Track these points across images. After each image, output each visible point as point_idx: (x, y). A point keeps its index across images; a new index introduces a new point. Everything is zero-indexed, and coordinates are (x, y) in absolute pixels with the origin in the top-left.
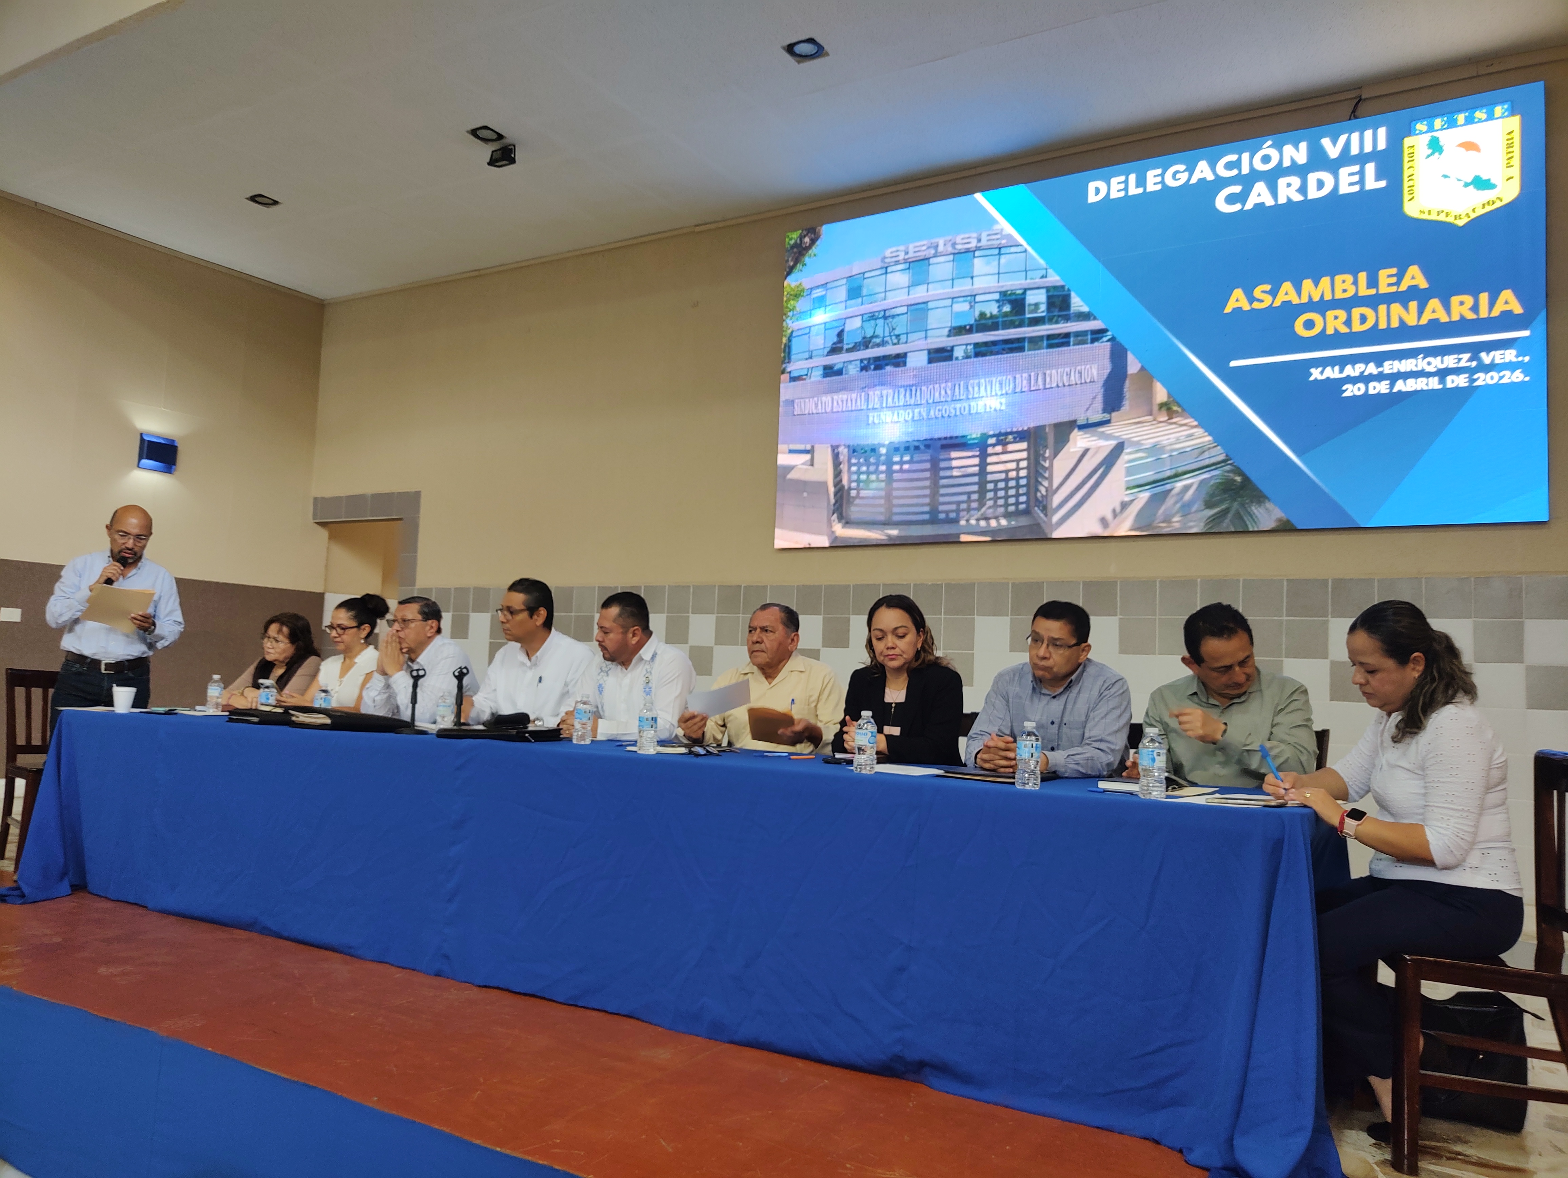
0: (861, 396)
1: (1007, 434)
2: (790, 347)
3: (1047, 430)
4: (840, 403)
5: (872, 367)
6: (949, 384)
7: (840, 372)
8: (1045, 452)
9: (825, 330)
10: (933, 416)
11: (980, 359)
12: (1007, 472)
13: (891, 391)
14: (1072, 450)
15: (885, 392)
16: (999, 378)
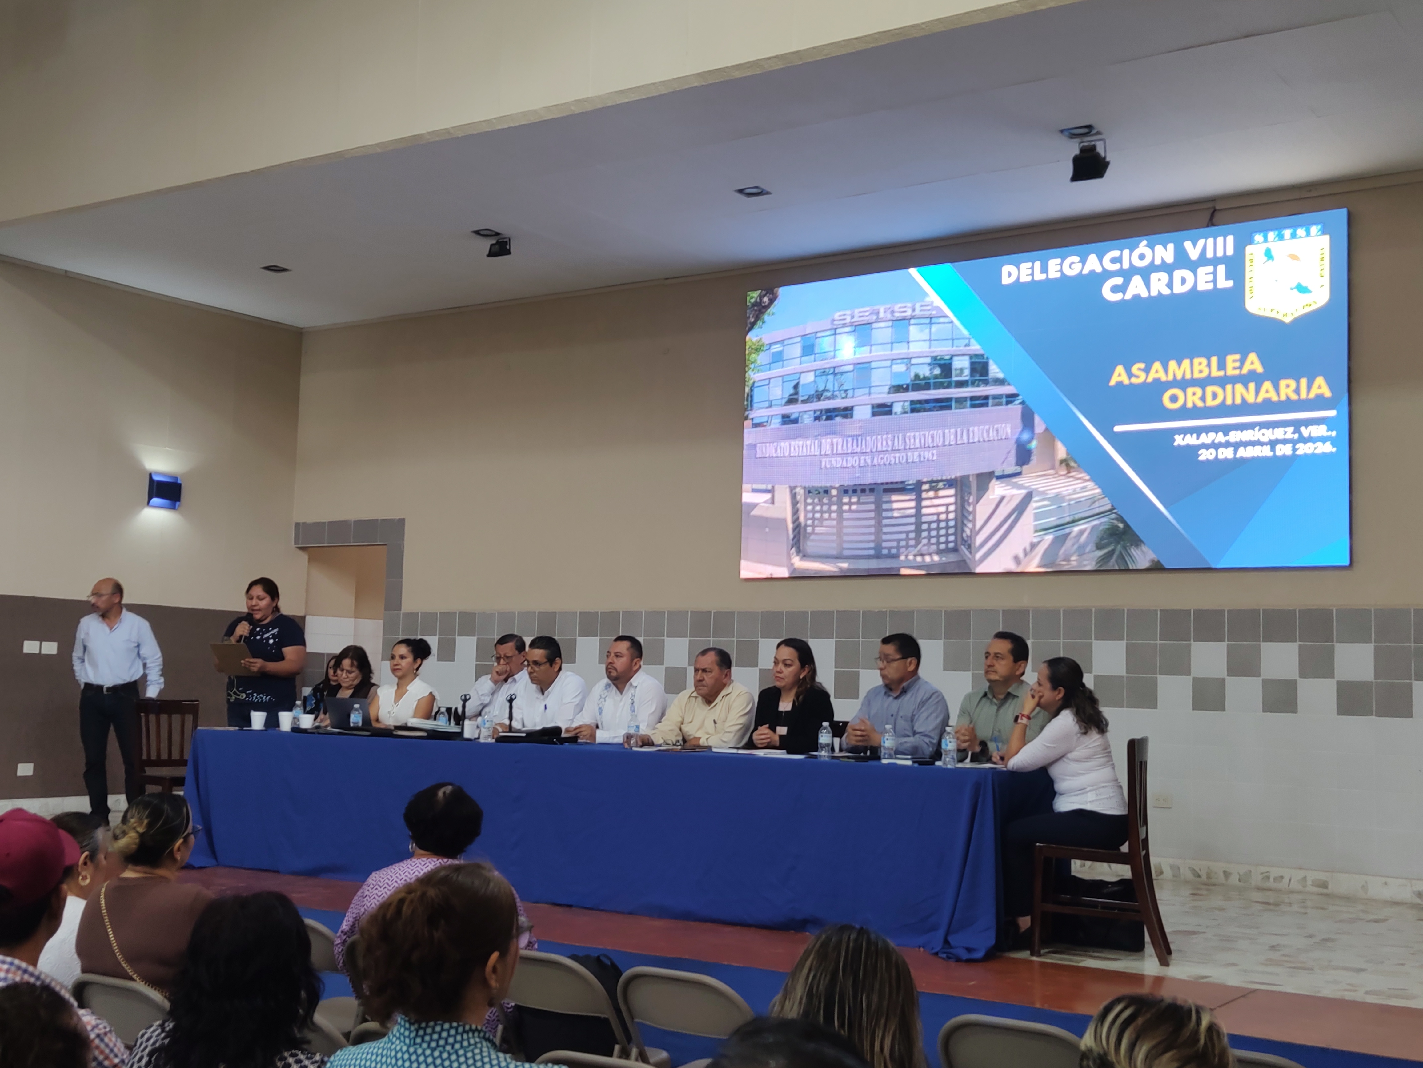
0: (814, 443)
1: (938, 481)
2: (752, 397)
3: (971, 479)
4: (797, 448)
5: (824, 417)
6: (890, 436)
7: (795, 421)
8: (969, 498)
9: (783, 382)
10: (876, 464)
11: (915, 415)
12: (938, 514)
13: (840, 440)
14: (991, 497)
15: (835, 440)
16: (931, 432)
